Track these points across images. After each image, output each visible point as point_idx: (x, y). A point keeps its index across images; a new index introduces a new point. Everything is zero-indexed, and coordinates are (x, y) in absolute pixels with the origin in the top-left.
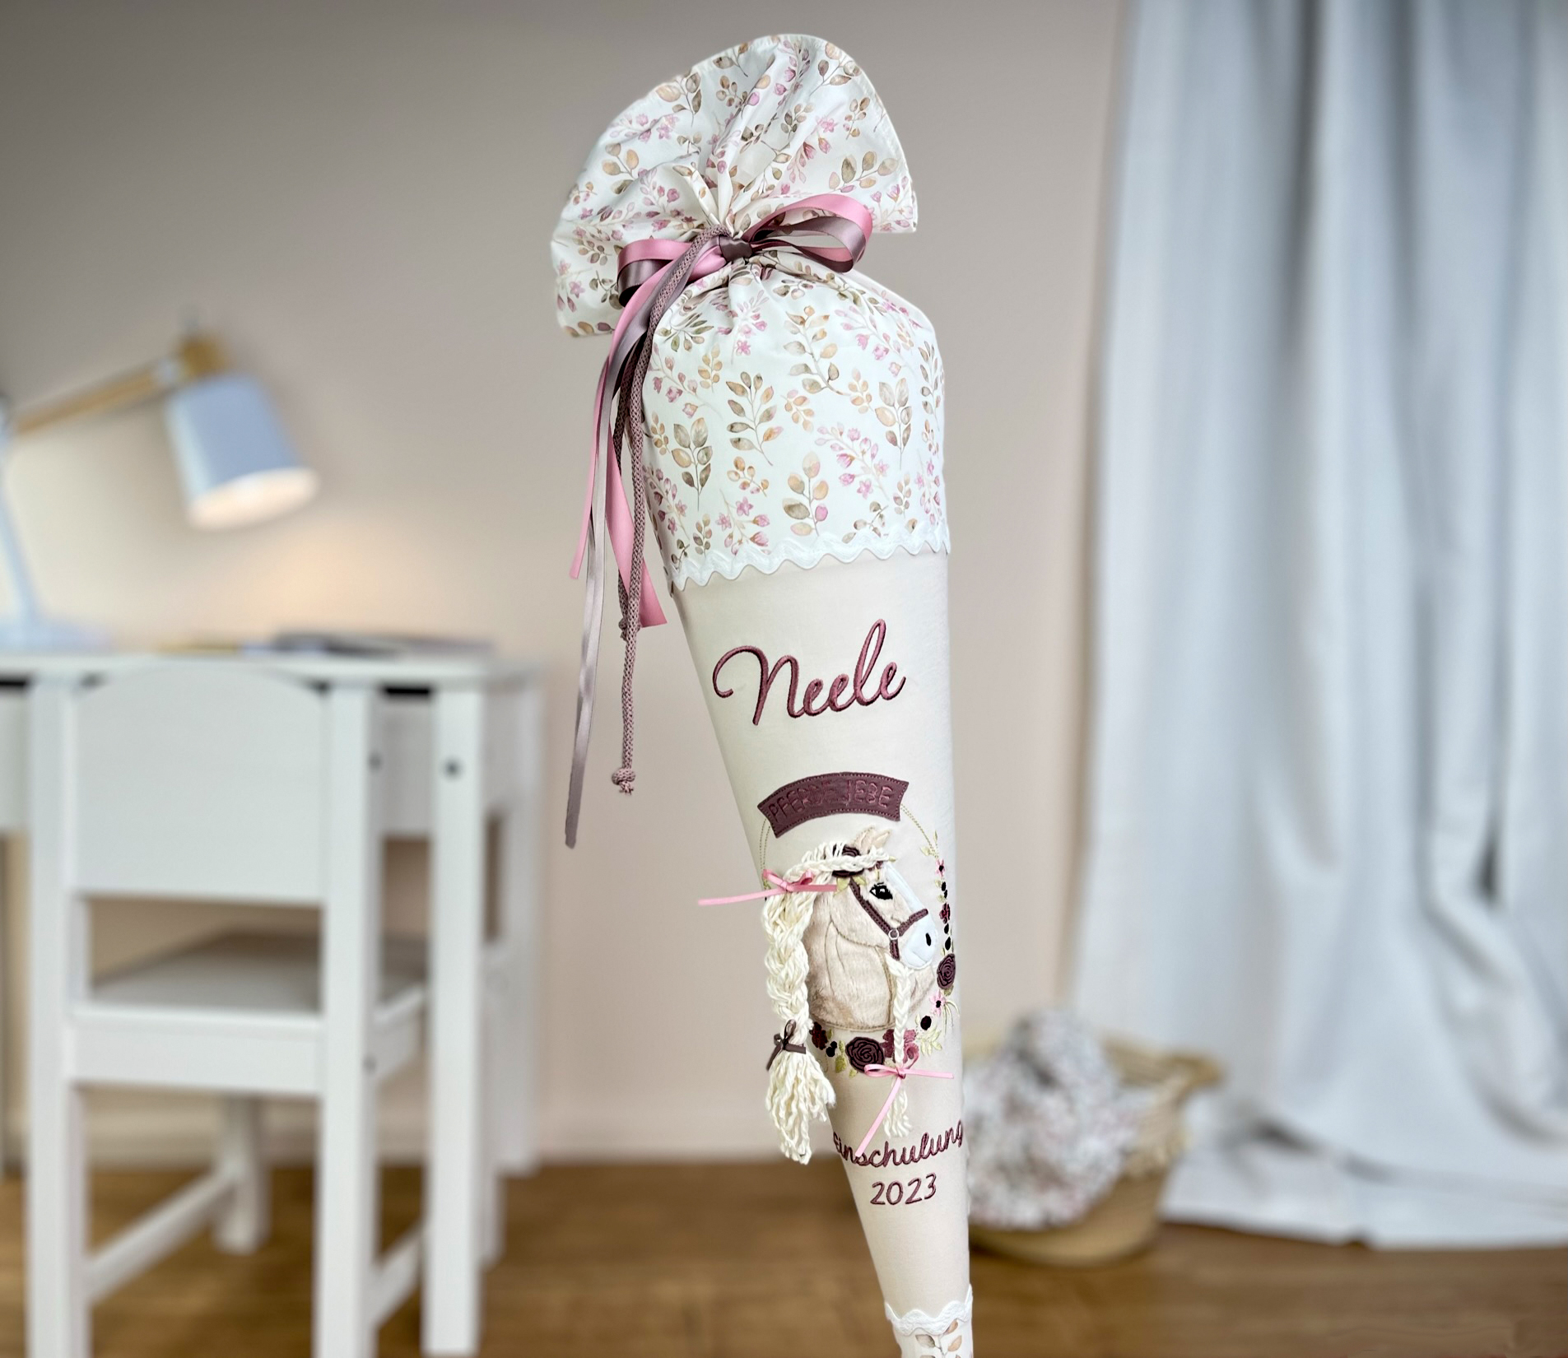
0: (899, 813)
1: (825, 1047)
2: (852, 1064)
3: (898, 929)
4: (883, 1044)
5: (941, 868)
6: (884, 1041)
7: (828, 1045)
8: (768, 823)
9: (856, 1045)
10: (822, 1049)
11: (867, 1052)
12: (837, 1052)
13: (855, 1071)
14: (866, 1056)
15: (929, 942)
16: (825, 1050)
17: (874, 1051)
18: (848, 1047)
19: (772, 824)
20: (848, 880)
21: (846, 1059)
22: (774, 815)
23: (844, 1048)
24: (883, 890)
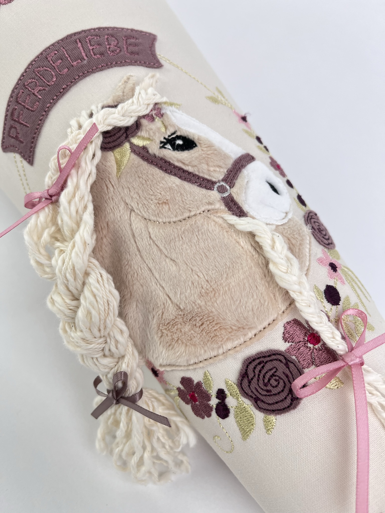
0: (158, 61)
1: (211, 409)
2: (260, 409)
3: (225, 180)
4: (288, 350)
5: (244, 119)
6: (287, 345)
7: (214, 402)
8: (18, 157)
9: (251, 375)
10: (209, 415)
11: (273, 375)
12: (231, 402)
13: (272, 418)
14: (273, 382)
15: (275, 190)
16: (214, 413)
17: (281, 368)
18: (240, 384)
19: (20, 153)
20: (127, 146)
21: (247, 403)
22: (16, 138)
23: (236, 389)
24: (180, 142)
